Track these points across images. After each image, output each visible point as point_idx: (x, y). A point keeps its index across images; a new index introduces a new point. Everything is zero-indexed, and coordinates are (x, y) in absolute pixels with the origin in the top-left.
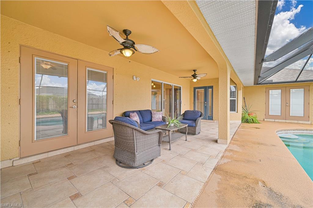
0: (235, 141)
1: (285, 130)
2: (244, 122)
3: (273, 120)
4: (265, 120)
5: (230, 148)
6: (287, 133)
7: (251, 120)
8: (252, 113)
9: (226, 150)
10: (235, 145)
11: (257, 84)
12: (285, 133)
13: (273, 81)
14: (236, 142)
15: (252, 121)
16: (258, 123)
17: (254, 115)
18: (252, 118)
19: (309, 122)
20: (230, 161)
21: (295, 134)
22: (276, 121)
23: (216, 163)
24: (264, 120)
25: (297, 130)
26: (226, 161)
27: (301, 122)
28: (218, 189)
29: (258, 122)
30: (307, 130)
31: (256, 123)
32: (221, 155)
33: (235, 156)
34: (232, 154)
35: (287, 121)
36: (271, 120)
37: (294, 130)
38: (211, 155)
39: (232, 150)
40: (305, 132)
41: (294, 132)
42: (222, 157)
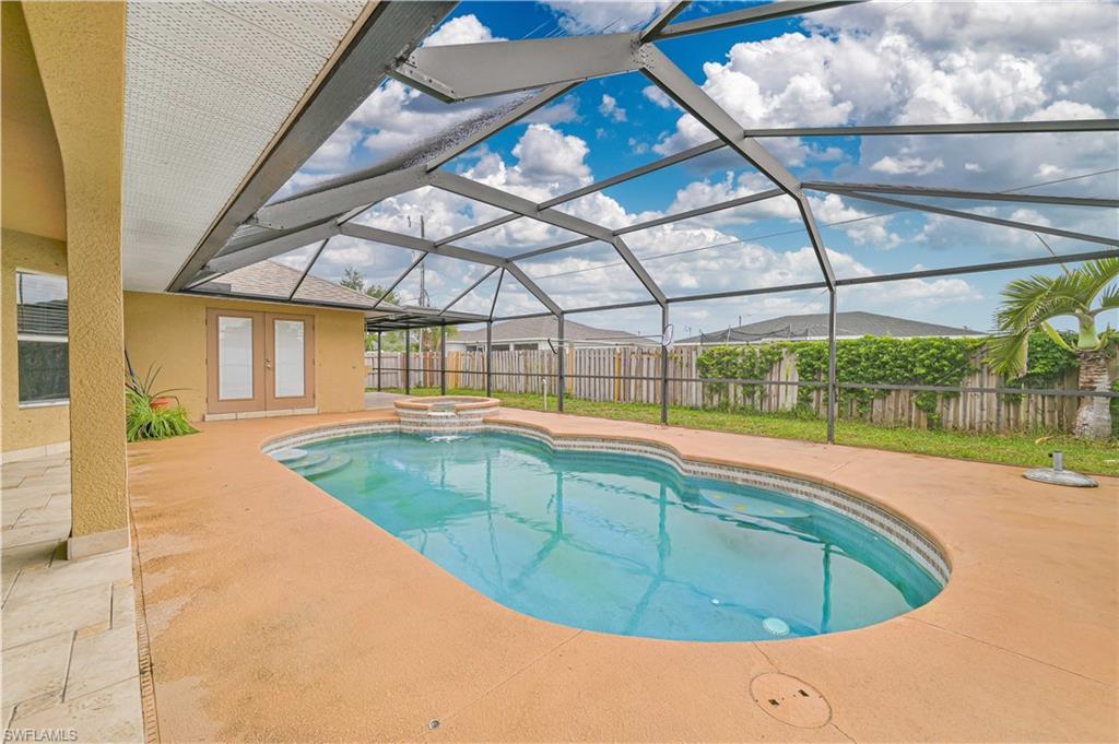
0: (147, 518)
1: (276, 441)
2: (136, 438)
3: (233, 416)
4: (208, 418)
5: (151, 556)
6: (281, 447)
7: (167, 426)
8: (162, 398)
9: (138, 571)
10: (161, 535)
11: (180, 291)
12: (277, 449)
13: (233, 290)
14: (159, 523)
15: (169, 430)
16: (192, 433)
17: (172, 405)
18: (167, 416)
19: (314, 411)
20: (188, 599)
21: (298, 445)
22: (241, 416)
23: (135, 645)
24: (204, 420)
25: (301, 433)
26: (170, 608)
27: (299, 411)
28: (222, 724)
29: (191, 428)
30: (318, 430)
31: (185, 433)
32: (129, 600)
33: (193, 572)
34: (177, 572)
35: (270, 413)
36: (226, 416)
37: (295, 435)
38: (72, 628)
39: (165, 558)
40: (316, 434)
41: (295, 440)
42: (143, 604)
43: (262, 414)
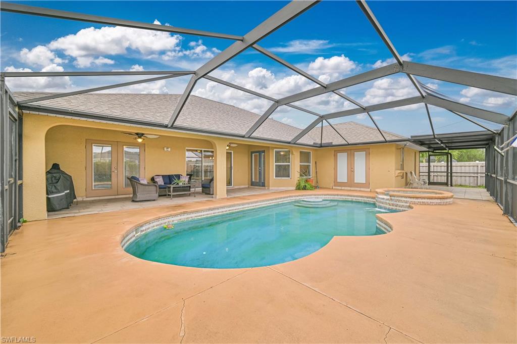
1: (315, 195)
3: (340, 188)
6: (318, 198)
12: (315, 198)
22: (343, 188)
24: (333, 188)
25: (328, 195)
41: (325, 197)
43: (349, 188)
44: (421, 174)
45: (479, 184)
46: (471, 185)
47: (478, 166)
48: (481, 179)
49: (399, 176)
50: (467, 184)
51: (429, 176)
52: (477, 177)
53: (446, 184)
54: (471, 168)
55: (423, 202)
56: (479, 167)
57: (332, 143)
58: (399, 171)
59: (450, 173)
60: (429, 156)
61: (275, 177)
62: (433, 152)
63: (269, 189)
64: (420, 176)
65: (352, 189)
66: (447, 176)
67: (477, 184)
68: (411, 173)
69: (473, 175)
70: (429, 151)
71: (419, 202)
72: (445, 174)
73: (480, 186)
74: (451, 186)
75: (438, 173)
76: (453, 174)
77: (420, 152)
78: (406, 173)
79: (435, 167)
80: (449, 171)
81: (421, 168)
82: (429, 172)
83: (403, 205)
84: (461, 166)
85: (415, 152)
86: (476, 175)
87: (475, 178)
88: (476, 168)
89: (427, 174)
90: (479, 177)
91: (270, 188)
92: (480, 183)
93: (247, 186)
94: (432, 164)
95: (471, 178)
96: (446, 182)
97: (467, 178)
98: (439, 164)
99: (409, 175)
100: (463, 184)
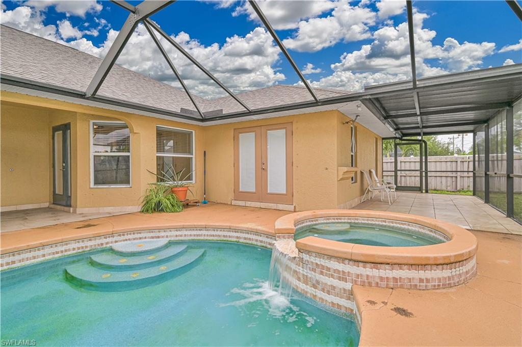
4: (233, 202)
19: (292, 208)
27: (281, 206)
36: (240, 203)
43: (258, 204)
44: (385, 174)
45: (458, 188)
46: (449, 189)
47: (457, 162)
48: (460, 180)
49: (347, 178)
50: (444, 188)
51: (396, 176)
52: (456, 177)
53: (419, 189)
54: (449, 164)
55: (395, 279)
56: (459, 163)
57: (222, 110)
58: (345, 169)
59: (424, 173)
60: (396, 145)
61: (92, 185)
62: (401, 139)
63: (75, 212)
64: (383, 176)
65: (263, 205)
66: (421, 177)
67: (456, 189)
68: (370, 172)
69: (450, 174)
70: (396, 138)
71: (381, 278)
72: (418, 173)
73: (459, 191)
74: (427, 192)
75: (407, 172)
76: (429, 174)
77: (383, 139)
78: (362, 173)
79: (403, 164)
80: (424, 170)
81: (384, 164)
82: (396, 171)
83: (334, 288)
84: (436, 162)
85: (376, 139)
86: (454, 174)
87: (454, 178)
88: (454, 164)
89: (393, 174)
90: (459, 178)
91: (79, 211)
92: (460, 186)
93: (46, 205)
94: (399, 159)
95: (448, 178)
96: (419, 185)
97: (444, 179)
98: (407, 159)
99: (366, 175)
100: (438, 188)
